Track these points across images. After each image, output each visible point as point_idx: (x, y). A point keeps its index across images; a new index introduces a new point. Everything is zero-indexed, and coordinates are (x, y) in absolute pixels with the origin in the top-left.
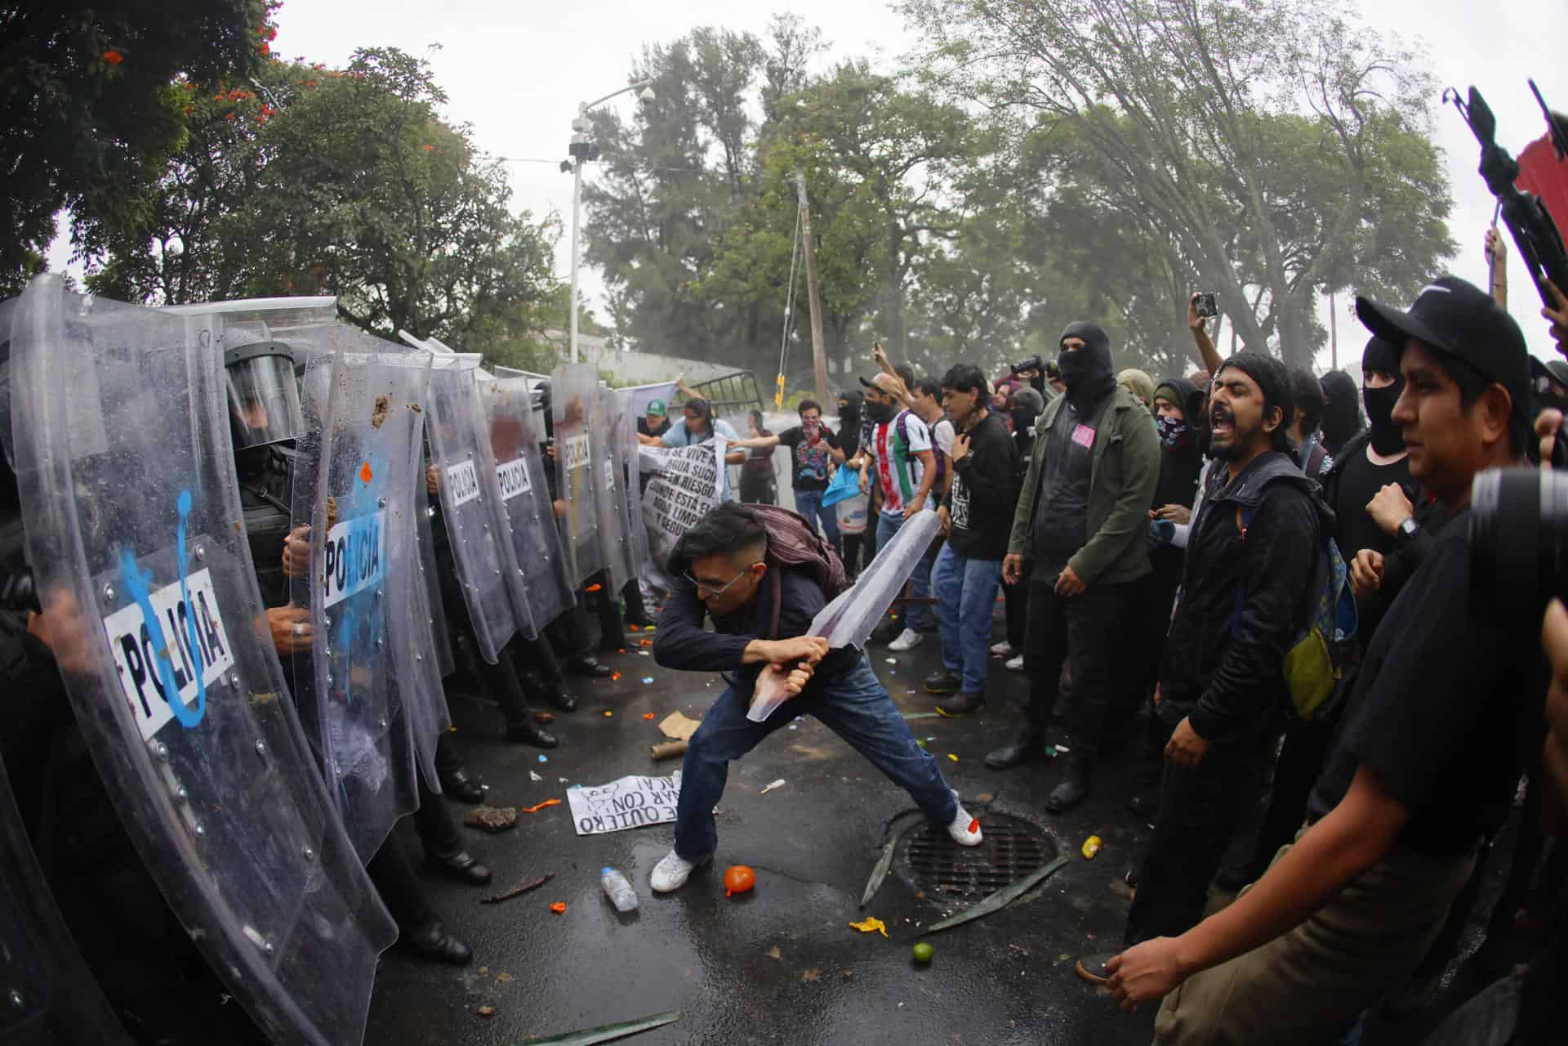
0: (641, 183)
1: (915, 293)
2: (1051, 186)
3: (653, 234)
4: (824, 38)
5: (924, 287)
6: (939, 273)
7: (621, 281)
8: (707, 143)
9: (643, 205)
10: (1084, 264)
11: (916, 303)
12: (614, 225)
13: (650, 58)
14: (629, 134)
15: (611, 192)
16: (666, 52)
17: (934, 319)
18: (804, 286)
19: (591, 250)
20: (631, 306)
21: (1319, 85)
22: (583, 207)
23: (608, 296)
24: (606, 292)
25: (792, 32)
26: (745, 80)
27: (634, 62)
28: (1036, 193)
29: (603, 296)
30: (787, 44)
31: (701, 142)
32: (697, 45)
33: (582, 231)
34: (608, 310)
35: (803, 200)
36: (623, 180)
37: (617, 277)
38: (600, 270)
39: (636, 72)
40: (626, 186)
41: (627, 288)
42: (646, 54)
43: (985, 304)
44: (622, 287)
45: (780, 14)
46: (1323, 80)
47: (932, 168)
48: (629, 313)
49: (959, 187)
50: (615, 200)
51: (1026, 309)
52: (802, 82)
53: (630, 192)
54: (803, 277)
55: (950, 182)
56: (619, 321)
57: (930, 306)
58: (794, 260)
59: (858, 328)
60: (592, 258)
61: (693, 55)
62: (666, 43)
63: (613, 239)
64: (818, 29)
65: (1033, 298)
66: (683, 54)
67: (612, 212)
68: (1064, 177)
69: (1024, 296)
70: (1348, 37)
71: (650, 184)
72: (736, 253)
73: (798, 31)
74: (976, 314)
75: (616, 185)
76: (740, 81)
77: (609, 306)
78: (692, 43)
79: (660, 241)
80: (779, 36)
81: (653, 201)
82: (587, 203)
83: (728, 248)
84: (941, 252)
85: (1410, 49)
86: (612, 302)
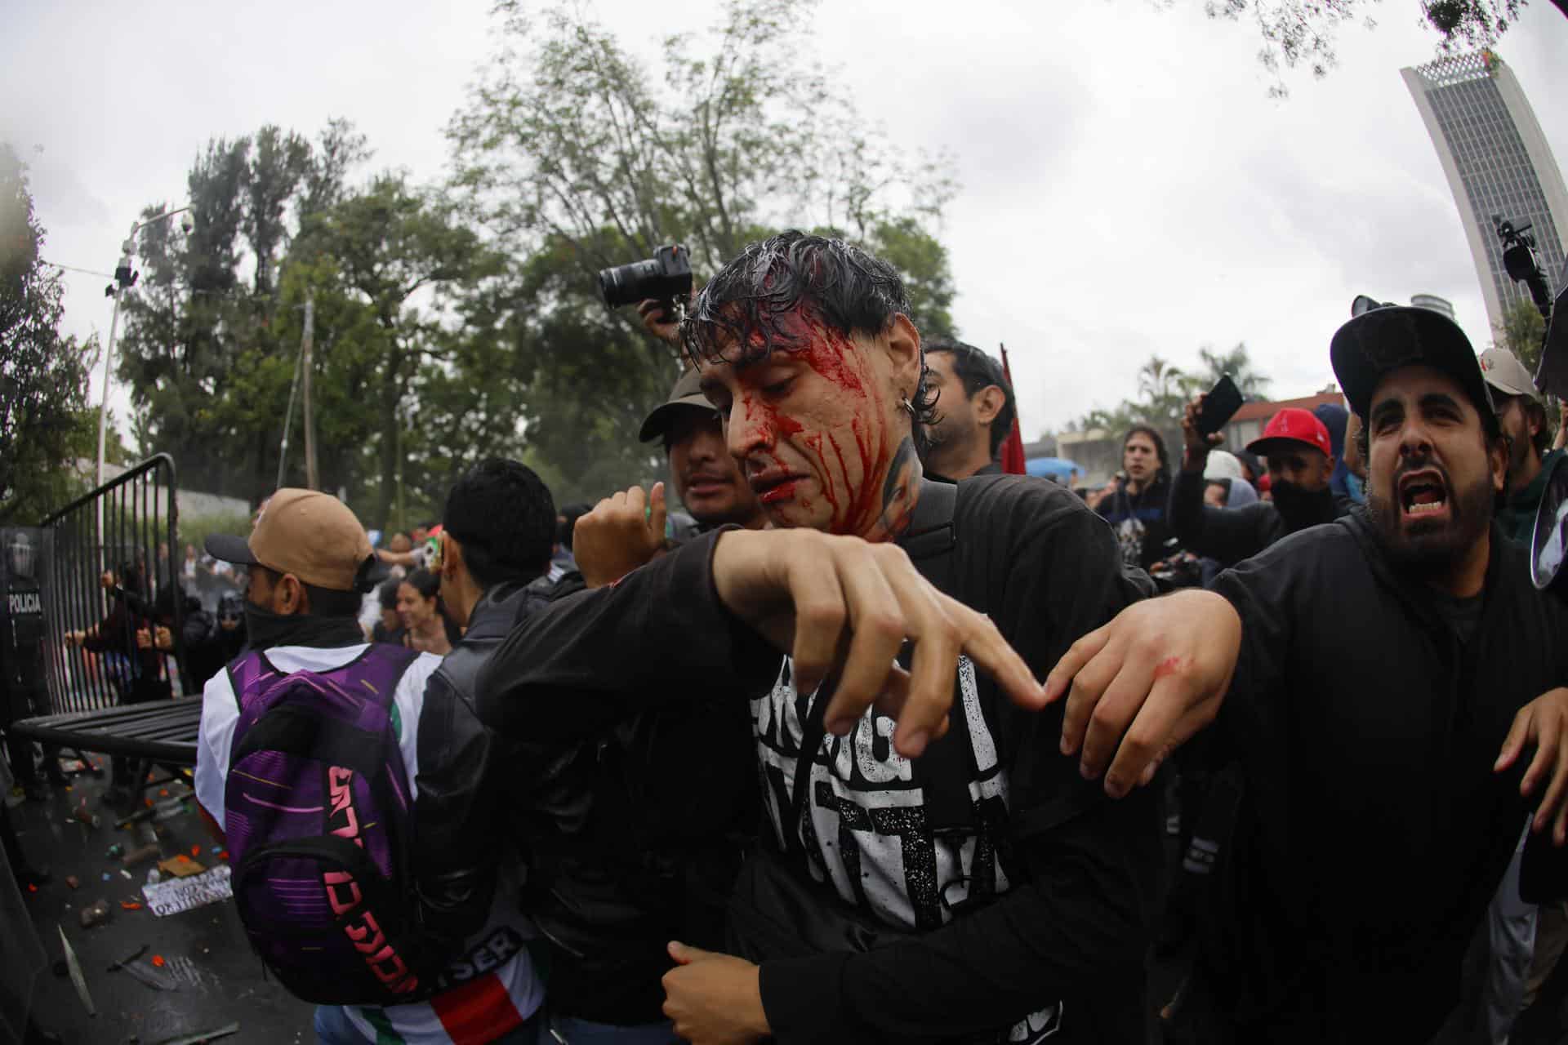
0: (177, 293)
1: (415, 416)
2: (549, 306)
3: (178, 351)
4: (366, 148)
5: (423, 408)
6: (438, 393)
7: (145, 403)
8: (241, 254)
9: (174, 319)
10: (573, 381)
11: (417, 426)
12: (148, 341)
13: (212, 154)
14: (174, 239)
15: (149, 303)
16: (227, 150)
17: (433, 441)
18: (301, 417)
19: (124, 366)
20: (153, 430)
21: (826, 200)
22: (121, 316)
23: (134, 417)
24: (133, 411)
25: (340, 139)
26: (291, 188)
27: (198, 158)
28: (534, 313)
29: (130, 416)
30: (332, 152)
31: (236, 253)
32: (260, 144)
33: (118, 344)
34: (133, 431)
35: (309, 327)
36: (160, 289)
37: (143, 398)
38: (129, 389)
39: (197, 169)
40: (162, 297)
41: (152, 409)
42: (210, 150)
43: (483, 423)
44: (147, 409)
45: (335, 118)
46: (831, 195)
47: (438, 289)
48: (151, 438)
49: (459, 309)
50: (150, 312)
51: (521, 425)
52: (337, 193)
53: (167, 303)
54: (302, 406)
55: (455, 303)
56: (142, 446)
57: (428, 427)
58: (294, 389)
59: (361, 452)
60: (124, 374)
61: (253, 155)
62: (231, 139)
63: (144, 355)
64: (364, 138)
65: (528, 415)
66: (242, 154)
67: (146, 325)
68: (562, 297)
69: (520, 413)
70: (867, 155)
71: (184, 296)
72: (246, 381)
73: (346, 138)
74: (472, 434)
75: (154, 294)
76: (285, 190)
77: (134, 427)
78: (254, 142)
79: (185, 359)
80: (327, 143)
81: (184, 315)
82: (127, 312)
83: (239, 374)
84: (441, 373)
85: (933, 161)
86: (137, 423)
